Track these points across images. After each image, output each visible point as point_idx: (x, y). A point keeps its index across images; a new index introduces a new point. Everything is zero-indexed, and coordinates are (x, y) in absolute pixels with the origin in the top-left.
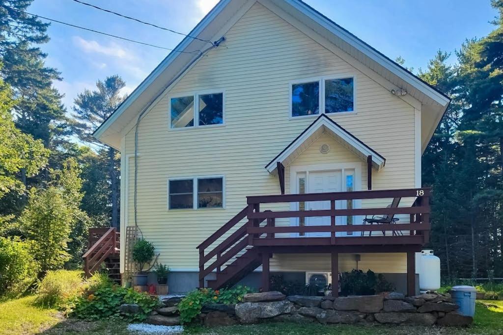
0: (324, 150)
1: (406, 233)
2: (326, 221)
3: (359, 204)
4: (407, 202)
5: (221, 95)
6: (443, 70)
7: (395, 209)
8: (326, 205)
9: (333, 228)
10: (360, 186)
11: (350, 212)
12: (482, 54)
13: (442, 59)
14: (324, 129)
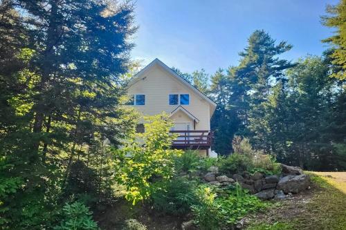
0: (180, 116)
1: (206, 142)
2: (184, 139)
3: (191, 134)
4: (206, 134)
5: (144, 96)
6: (221, 76)
7: (202, 136)
8: (183, 134)
9: (185, 141)
10: (192, 129)
11: (189, 136)
12: (236, 73)
13: (221, 71)
14: (180, 110)
